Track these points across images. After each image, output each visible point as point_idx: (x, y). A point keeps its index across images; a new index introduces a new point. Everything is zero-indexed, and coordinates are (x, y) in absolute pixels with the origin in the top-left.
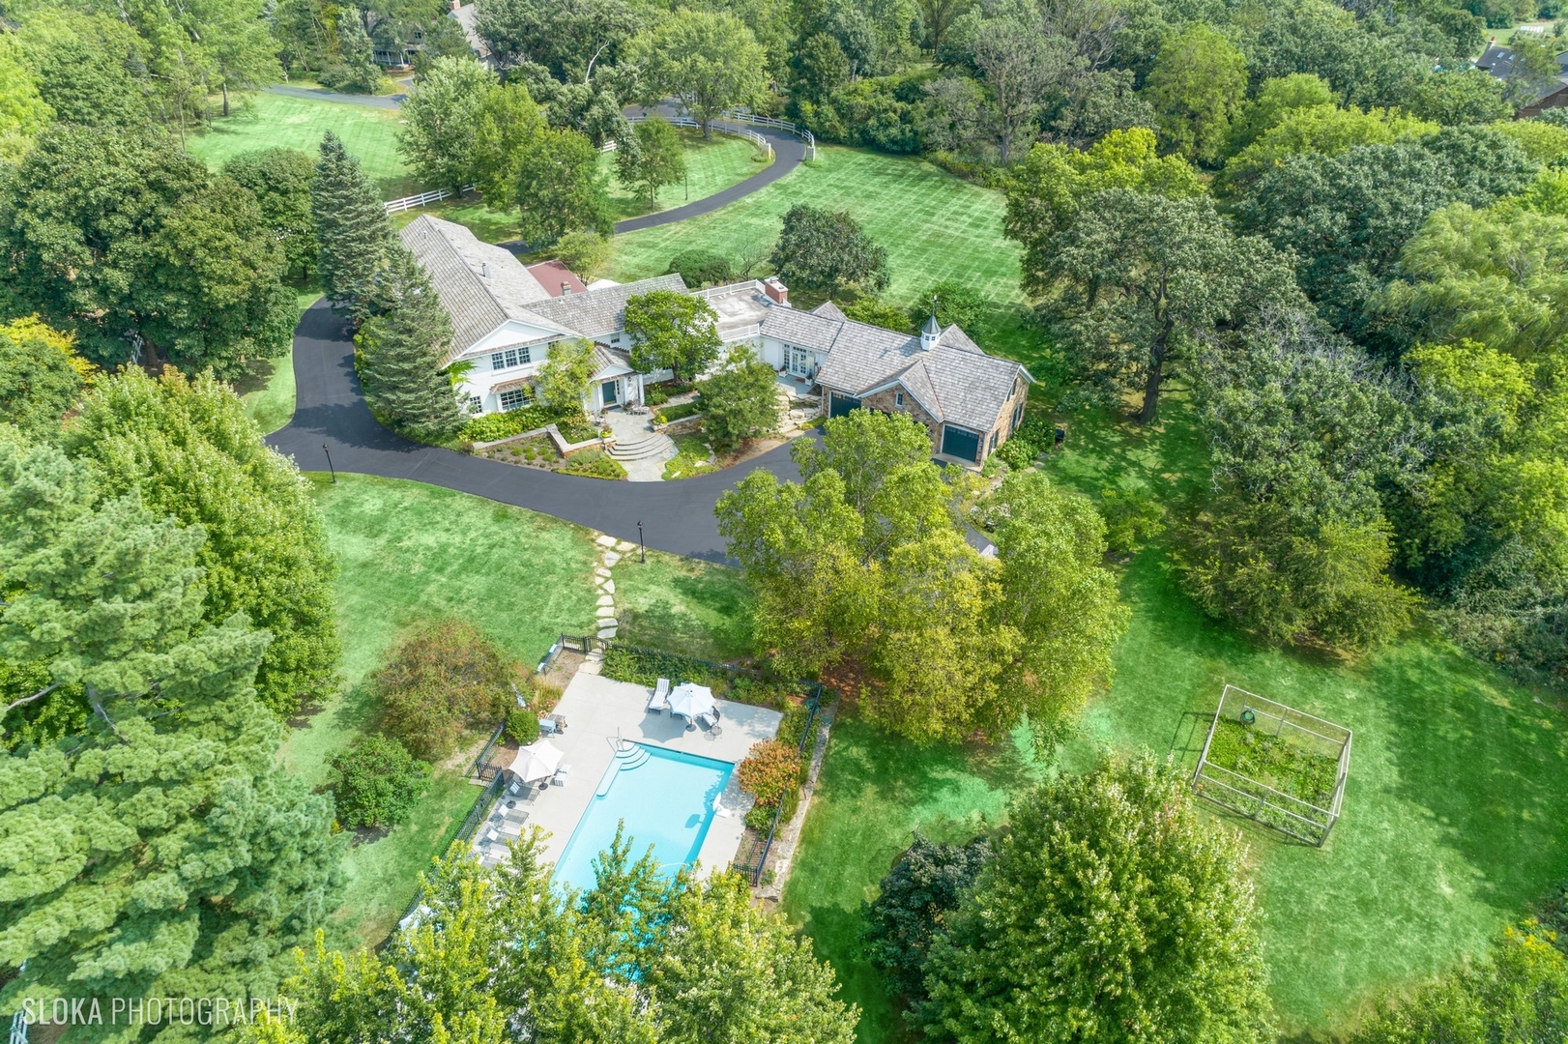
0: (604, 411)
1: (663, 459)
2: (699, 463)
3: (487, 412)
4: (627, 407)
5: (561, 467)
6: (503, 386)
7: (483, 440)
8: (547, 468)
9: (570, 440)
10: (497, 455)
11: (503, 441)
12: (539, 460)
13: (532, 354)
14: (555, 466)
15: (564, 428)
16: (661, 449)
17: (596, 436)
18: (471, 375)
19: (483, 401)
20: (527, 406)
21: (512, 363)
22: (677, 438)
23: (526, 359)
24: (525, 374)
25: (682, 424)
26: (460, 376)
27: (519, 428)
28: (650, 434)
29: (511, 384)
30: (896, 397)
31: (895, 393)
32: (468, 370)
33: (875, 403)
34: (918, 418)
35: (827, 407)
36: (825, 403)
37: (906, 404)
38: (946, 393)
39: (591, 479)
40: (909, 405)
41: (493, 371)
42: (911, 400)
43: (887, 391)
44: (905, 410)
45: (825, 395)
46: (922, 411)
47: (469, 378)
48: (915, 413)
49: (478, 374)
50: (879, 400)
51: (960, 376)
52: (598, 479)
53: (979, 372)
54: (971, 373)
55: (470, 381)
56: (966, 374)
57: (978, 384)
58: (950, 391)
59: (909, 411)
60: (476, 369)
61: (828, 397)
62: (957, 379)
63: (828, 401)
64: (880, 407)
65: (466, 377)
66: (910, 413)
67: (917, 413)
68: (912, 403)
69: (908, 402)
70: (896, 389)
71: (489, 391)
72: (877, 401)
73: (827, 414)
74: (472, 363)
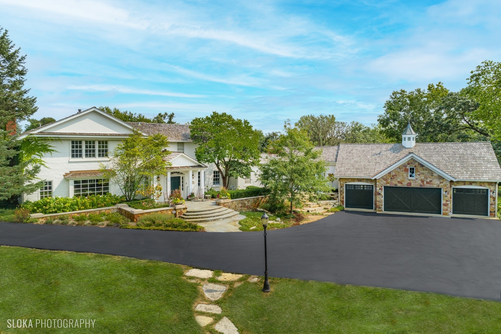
1: (235, 221)
4: (190, 197)
6: (78, 173)
8: (115, 227)
9: (141, 209)
10: (57, 220)
11: (69, 213)
12: (105, 222)
13: (112, 147)
16: (230, 215)
17: (167, 206)
18: (46, 158)
19: (55, 186)
21: (90, 153)
22: (241, 212)
23: (104, 153)
24: (102, 166)
26: (33, 157)
28: (216, 207)
29: (86, 173)
30: (408, 171)
31: (407, 168)
32: (42, 151)
33: (389, 181)
34: (431, 184)
35: (343, 198)
36: (341, 195)
37: (419, 175)
38: (444, 165)
39: (165, 230)
40: (422, 174)
41: (71, 157)
42: (423, 170)
43: (400, 168)
44: (417, 180)
45: (342, 187)
46: (435, 177)
47: (42, 159)
48: (428, 181)
49: (54, 157)
50: (393, 177)
51: (447, 156)
52: (172, 230)
53: (461, 151)
54: (454, 152)
55: (43, 163)
56: (451, 154)
57: (466, 157)
58: (446, 164)
59: (421, 180)
60: (52, 152)
61: (343, 189)
62: (446, 157)
63: (344, 193)
64: (394, 183)
65: (38, 158)
66: (422, 181)
67: (430, 179)
68: (424, 172)
69: (421, 172)
70: (408, 164)
71: (63, 177)
72: (391, 178)
73: (343, 204)
74: (49, 145)
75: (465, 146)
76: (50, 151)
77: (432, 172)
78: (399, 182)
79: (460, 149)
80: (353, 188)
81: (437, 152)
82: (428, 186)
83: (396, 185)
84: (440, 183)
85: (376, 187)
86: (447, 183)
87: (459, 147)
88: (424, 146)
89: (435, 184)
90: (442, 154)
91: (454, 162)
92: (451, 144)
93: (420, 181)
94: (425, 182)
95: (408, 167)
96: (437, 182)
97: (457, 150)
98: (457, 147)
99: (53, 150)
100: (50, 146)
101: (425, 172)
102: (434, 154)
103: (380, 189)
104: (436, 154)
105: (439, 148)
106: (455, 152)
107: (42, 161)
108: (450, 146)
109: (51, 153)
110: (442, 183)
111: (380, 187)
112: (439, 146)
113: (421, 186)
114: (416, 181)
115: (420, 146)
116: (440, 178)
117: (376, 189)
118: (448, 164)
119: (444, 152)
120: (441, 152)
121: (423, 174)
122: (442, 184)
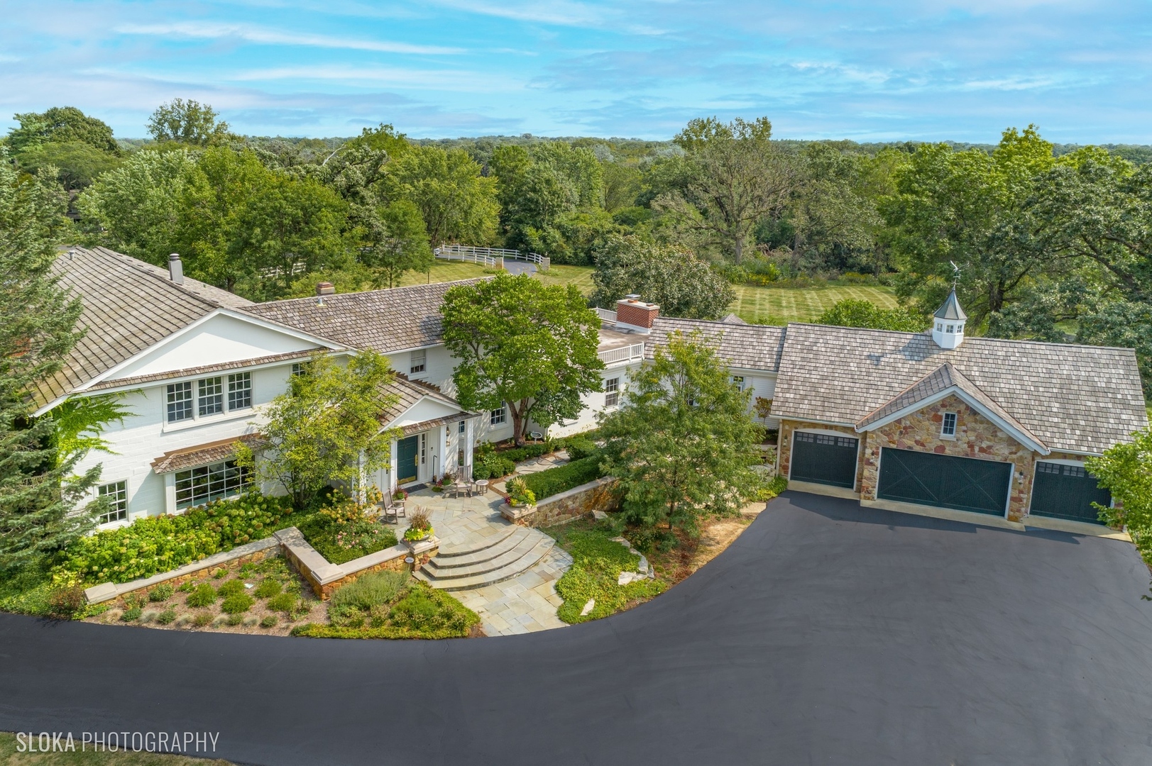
0: (398, 494)
1: (547, 578)
2: (625, 579)
3: (138, 514)
4: (441, 485)
5: (317, 617)
6: (185, 455)
7: (116, 578)
8: (281, 629)
9: (333, 555)
10: (149, 611)
11: (171, 574)
12: (257, 612)
13: (259, 386)
14: (301, 622)
15: (318, 534)
16: (535, 556)
17: (392, 542)
18: (112, 434)
19: (132, 491)
20: (234, 498)
21: (211, 407)
22: (559, 535)
23: (243, 399)
24: (237, 430)
25: (561, 505)
26: (82, 435)
27: (212, 540)
28: (503, 529)
29: (203, 450)
30: (941, 420)
31: (939, 413)
32: (101, 420)
33: (896, 438)
34: (990, 453)
35: (787, 460)
36: (783, 453)
37: (965, 431)
38: (1023, 406)
39: (395, 639)
40: (972, 430)
41: (166, 422)
42: (976, 421)
43: (922, 413)
44: (960, 442)
45: (786, 438)
46: (1001, 439)
47: (102, 437)
48: (984, 445)
49: (128, 428)
50: (905, 431)
51: (1033, 379)
52: (411, 638)
53: (1066, 370)
54: (1049, 371)
55: (103, 445)
56: (1042, 375)
57: (1076, 387)
58: (1029, 402)
59: (968, 443)
60: (123, 418)
61: (789, 442)
62: (1030, 383)
63: (789, 450)
64: (908, 443)
65: (92, 436)
66: (971, 446)
67: (989, 443)
68: (978, 426)
69: (969, 425)
70: (943, 406)
71: (150, 468)
72: (901, 432)
73: (786, 473)
74: (115, 404)
75: (1077, 355)
76: (119, 416)
77: (994, 429)
78: (917, 442)
79: (1064, 362)
80: (811, 441)
81: (1010, 368)
82: (983, 457)
83: (910, 447)
84: (1011, 453)
85: (864, 448)
86: (1026, 455)
87: (1061, 358)
88: (983, 347)
89: (1000, 453)
90: (1023, 373)
91: (1048, 399)
92: (1043, 347)
93: (966, 446)
94: (977, 449)
95: (943, 413)
96: (1003, 451)
97: (1057, 367)
98: (1057, 357)
99: (125, 414)
100: (118, 406)
101: (980, 427)
102: (1004, 371)
103: (873, 454)
104: (1008, 372)
105: (1017, 355)
106: (1052, 371)
107: (102, 441)
108: (1041, 352)
109: (122, 420)
110: (1016, 453)
111: (874, 449)
112: (1016, 350)
113: (967, 455)
114: (956, 444)
115: (972, 346)
116: (1012, 442)
117: (864, 454)
118: (1033, 403)
119: (1027, 369)
120: (1021, 368)
121: (974, 430)
122: (1014, 456)
